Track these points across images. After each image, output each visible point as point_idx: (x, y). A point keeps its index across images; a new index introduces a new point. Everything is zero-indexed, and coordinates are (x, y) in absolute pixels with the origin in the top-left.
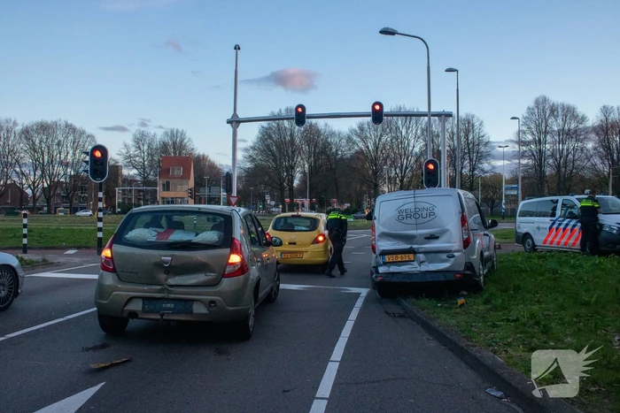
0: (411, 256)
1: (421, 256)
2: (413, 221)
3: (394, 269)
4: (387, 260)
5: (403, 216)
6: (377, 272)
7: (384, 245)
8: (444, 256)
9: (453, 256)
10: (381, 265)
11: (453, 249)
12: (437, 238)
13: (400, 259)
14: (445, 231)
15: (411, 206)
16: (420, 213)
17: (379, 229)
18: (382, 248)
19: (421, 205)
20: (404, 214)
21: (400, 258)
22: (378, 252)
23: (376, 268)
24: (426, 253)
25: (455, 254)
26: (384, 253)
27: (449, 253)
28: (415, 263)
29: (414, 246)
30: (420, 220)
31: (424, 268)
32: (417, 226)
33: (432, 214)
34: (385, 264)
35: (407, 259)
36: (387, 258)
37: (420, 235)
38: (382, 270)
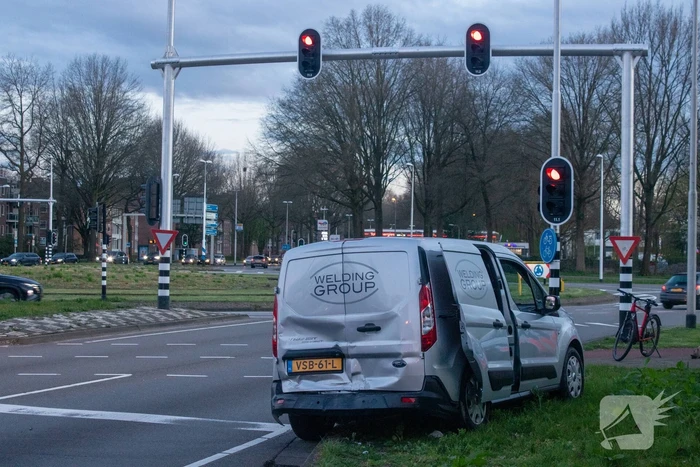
0: (337, 363)
1: (353, 364)
2: (339, 297)
3: (306, 385)
4: (295, 368)
5: (325, 287)
6: (279, 390)
7: (290, 341)
8: (388, 363)
9: (403, 365)
10: (286, 379)
11: (402, 351)
12: (378, 329)
13: (316, 368)
14: (389, 318)
15: (337, 270)
16: (350, 283)
17: (285, 310)
18: (288, 347)
20: (325, 284)
21: (316, 365)
22: (280, 355)
23: (279, 382)
24: (361, 356)
25: (407, 360)
26: (290, 356)
27: (396, 359)
28: (344, 376)
29: (342, 344)
30: (352, 296)
31: (357, 385)
32: (346, 307)
33: (368, 285)
34: (292, 375)
35: (330, 368)
36: (295, 366)
37: (352, 323)
38: (288, 386)
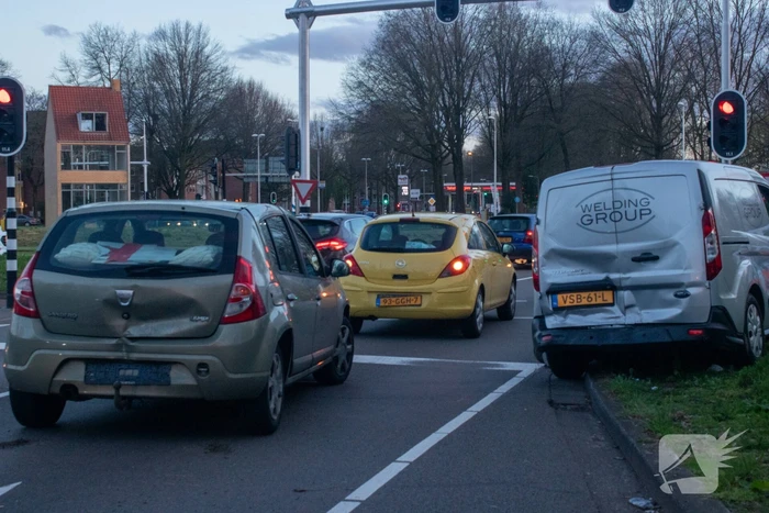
0: (608, 296)
1: (627, 296)
2: (610, 227)
3: (573, 320)
4: (561, 303)
5: (592, 217)
6: (543, 326)
7: (555, 274)
8: (669, 295)
9: (686, 295)
10: (550, 314)
11: (685, 281)
12: (656, 259)
13: (585, 302)
14: (669, 247)
15: (607, 197)
16: (622, 210)
17: (546, 242)
18: (550, 281)
19: (624, 195)
20: (593, 213)
21: (584, 298)
22: (543, 288)
23: (541, 318)
24: (636, 288)
25: (692, 291)
26: (555, 290)
27: (678, 289)
28: (616, 309)
29: (614, 276)
30: (624, 225)
31: (632, 318)
32: (617, 237)
33: (644, 212)
34: (557, 310)
35: (600, 301)
36: (561, 300)
37: (625, 253)
38: (552, 322)
